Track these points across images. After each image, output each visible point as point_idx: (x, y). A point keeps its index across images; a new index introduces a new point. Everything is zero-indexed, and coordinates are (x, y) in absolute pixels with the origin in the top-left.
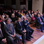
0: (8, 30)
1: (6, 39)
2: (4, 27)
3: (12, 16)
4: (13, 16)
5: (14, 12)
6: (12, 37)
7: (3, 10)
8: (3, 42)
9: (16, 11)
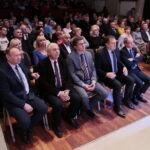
0: (76, 70)
1: (67, 92)
2: (67, 60)
4: (94, 33)
8: (59, 98)
9: (106, 20)
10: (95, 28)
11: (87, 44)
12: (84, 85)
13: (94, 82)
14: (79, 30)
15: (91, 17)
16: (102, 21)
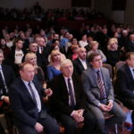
0: (92, 87)
1: (82, 111)
3: (109, 46)
4: (112, 46)
5: (117, 35)
6: (103, 111)
7: (83, 25)
9: (125, 31)
10: (114, 41)
11: (105, 58)
12: (100, 104)
13: (111, 101)
14: (96, 44)
15: (109, 29)
16: (121, 33)
